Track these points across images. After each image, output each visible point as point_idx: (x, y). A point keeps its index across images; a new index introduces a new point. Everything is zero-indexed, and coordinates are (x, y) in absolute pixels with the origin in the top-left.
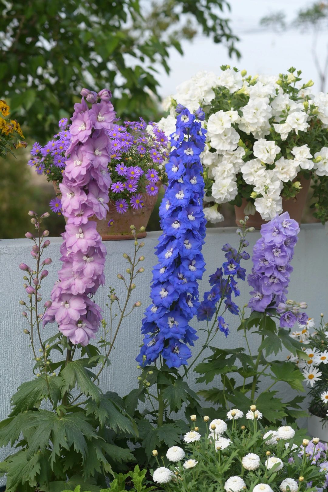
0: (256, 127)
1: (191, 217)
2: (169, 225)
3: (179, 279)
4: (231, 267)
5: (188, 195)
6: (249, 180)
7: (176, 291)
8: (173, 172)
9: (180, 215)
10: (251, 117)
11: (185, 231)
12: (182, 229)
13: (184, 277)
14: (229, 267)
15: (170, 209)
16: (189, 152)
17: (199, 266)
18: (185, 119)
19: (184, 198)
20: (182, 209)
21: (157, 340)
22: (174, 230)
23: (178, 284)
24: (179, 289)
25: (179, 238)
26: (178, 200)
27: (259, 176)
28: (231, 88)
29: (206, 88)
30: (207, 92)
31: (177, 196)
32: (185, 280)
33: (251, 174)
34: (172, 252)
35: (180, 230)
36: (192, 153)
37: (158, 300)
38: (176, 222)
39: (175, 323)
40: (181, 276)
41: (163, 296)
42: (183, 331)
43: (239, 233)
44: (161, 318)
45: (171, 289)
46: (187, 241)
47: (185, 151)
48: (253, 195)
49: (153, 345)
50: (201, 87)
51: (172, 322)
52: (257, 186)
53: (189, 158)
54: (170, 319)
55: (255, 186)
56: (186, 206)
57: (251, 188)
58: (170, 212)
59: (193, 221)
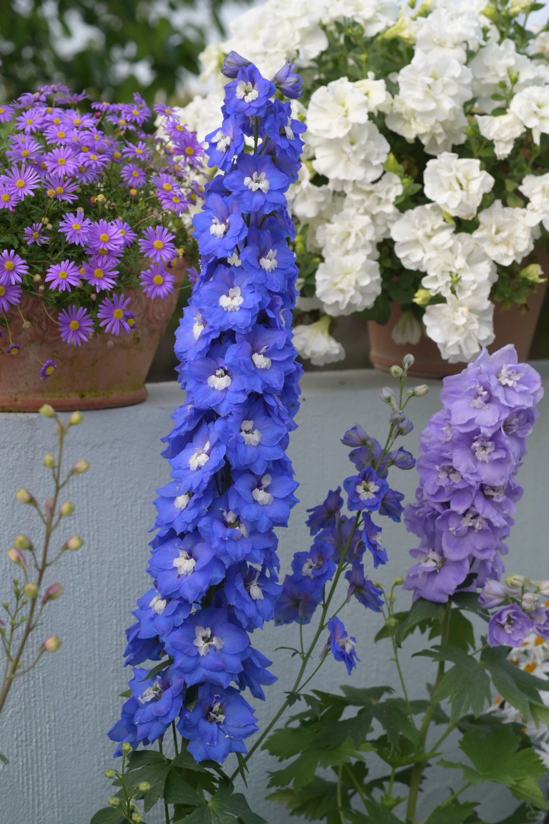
0: (432, 121)
1: (260, 361)
2: (202, 379)
3: (226, 524)
4: (366, 490)
5: (254, 300)
6: (409, 258)
7: (216, 560)
8: (214, 236)
9: (231, 353)
10: (419, 94)
11: (242, 398)
12: (237, 392)
13: (238, 519)
14: (360, 489)
15: (204, 336)
16: (258, 182)
17: (281, 493)
18: (247, 93)
19: (241, 308)
20: (237, 337)
21: (166, 686)
22: (213, 395)
23: (222, 540)
24: (226, 554)
25: (226, 418)
26: (224, 312)
27: (436, 248)
28: (368, 22)
29: (305, 23)
30: (308, 34)
31: (224, 301)
32: (243, 530)
33: (416, 242)
34: (208, 454)
35: (229, 394)
36: (264, 185)
37: (169, 581)
38: (219, 372)
39: (215, 642)
40: (230, 518)
41: (182, 572)
42: (235, 664)
43: (389, 400)
44: (175, 628)
45: (205, 554)
46: (248, 425)
47: (247, 180)
48: (419, 298)
49: (155, 700)
50: (291, 20)
51: (206, 639)
52: (431, 274)
53: (258, 199)
54: (202, 632)
55: (425, 274)
56: (247, 328)
57: (416, 278)
58: (203, 345)
59: (265, 370)
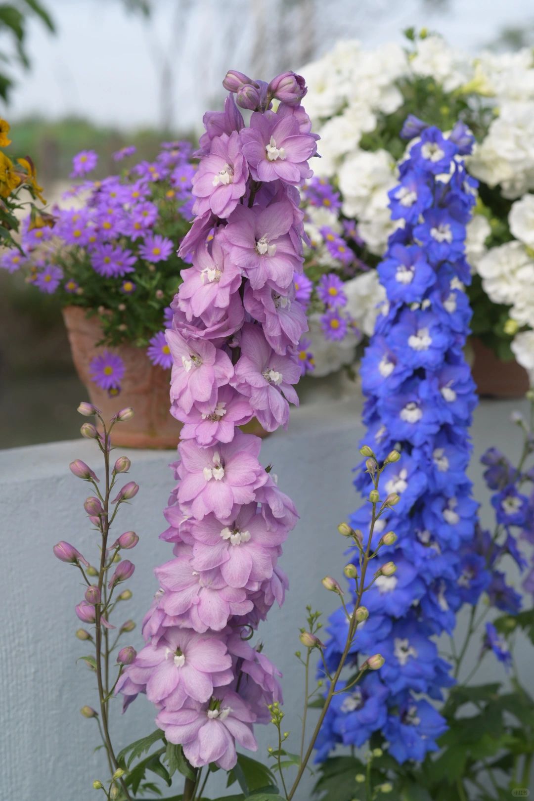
1: (449, 394)
2: (395, 413)
3: (423, 544)
4: (511, 505)
5: (443, 340)
6: (496, 291)
7: (419, 578)
8: (401, 283)
9: (424, 389)
10: (509, 145)
11: (435, 429)
12: (430, 423)
13: (432, 538)
14: (505, 505)
15: (394, 375)
16: (443, 232)
17: (467, 513)
18: (432, 152)
19: (431, 347)
20: (428, 374)
21: (365, 697)
22: (406, 428)
23: (424, 559)
24: (428, 571)
25: (421, 447)
26: (414, 351)
31: (414, 342)
32: (435, 547)
33: (502, 277)
34: (407, 480)
35: (421, 426)
36: (448, 236)
37: (372, 598)
38: (410, 406)
39: (411, 652)
40: (425, 537)
41: (384, 589)
42: (429, 670)
43: (519, 423)
44: (378, 641)
45: (409, 574)
46: (439, 453)
47: (434, 232)
48: (510, 328)
49: (357, 709)
51: (405, 650)
52: (519, 305)
53: (444, 248)
54: (400, 644)
55: (511, 306)
56: (437, 366)
57: (504, 309)
58: (395, 383)
59: (451, 403)
